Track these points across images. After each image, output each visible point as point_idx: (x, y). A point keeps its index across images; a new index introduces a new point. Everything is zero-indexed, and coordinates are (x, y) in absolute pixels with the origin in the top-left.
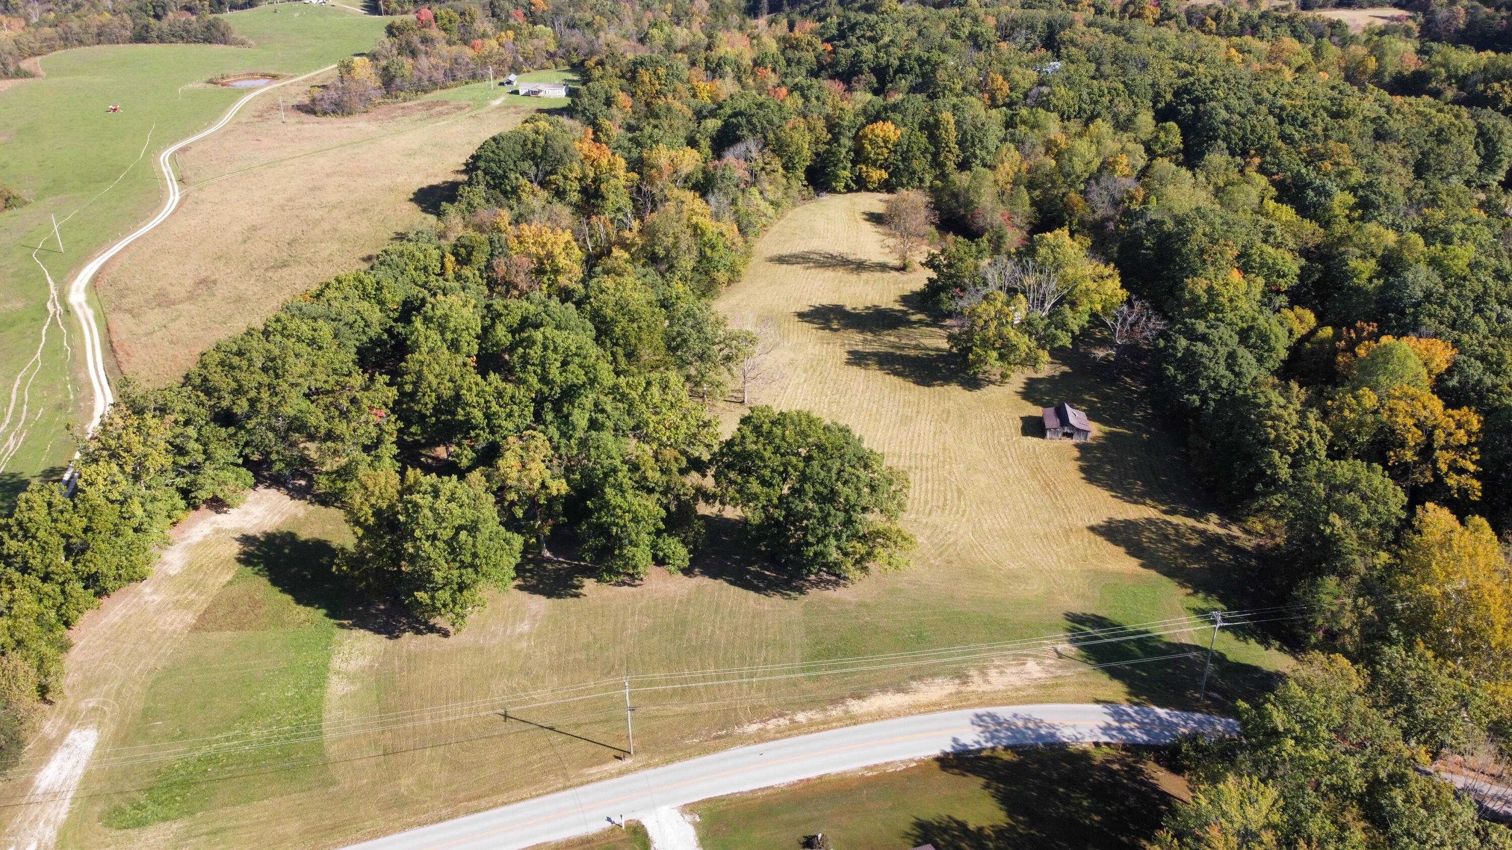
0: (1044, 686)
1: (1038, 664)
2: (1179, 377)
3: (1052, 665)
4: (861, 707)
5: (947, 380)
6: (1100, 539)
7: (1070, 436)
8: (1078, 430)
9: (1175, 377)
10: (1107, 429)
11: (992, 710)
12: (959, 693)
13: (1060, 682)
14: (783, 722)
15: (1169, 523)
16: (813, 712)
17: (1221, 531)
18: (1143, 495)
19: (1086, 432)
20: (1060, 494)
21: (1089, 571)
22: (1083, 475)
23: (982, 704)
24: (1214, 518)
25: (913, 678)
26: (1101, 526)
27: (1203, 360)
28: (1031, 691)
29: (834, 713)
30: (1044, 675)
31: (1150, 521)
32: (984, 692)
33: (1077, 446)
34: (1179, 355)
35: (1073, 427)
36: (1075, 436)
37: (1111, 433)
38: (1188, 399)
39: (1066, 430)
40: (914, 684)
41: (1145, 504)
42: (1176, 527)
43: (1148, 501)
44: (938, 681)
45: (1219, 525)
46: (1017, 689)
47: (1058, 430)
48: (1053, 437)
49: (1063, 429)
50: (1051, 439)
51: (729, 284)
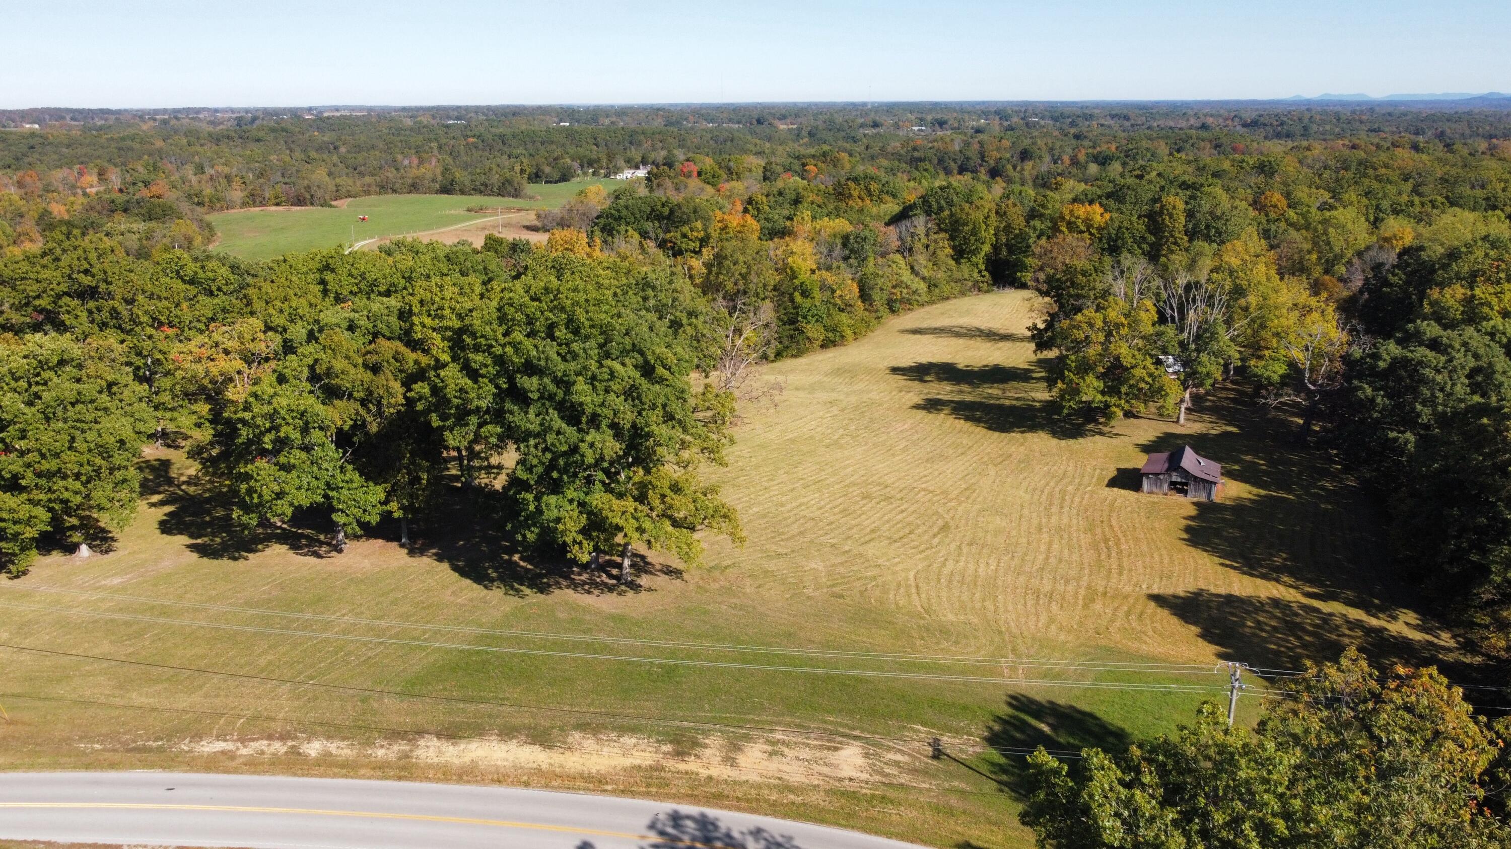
0: (852, 796)
1: (867, 755)
2: (1379, 400)
3: (897, 764)
4: (440, 753)
5: (1033, 427)
6: (1164, 614)
7: (1180, 488)
8: (1196, 479)
9: (1372, 400)
10: (1263, 492)
11: (712, 812)
12: (657, 768)
13: (891, 793)
14: (279, 748)
15: (1317, 610)
16: (343, 744)
17: (1417, 636)
18: (1280, 570)
19: (1208, 484)
20: (1120, 552)
21: (1097, 647)
22: (1185, 536)
23: (693, 798)
24: (1411, 617)
25: (582, 727)
26: (1175, 597)
27: (1427, 371)
28: (815, 798)
29: (380, 753)
30: (865, 776)
31: (1276, 602)
32: (710, 778)
33: (1194, 504)
34: (1382, 364)
35: (1185, 473)
36: (1191, 488)
37: (1266, 496)
38: (1396, 439)
39: (1175, 478)
40: (577, 735)
41: (1277, 581)
42: (1327, 619)
43: (1286, 579)
44: (629, 740)
45: (1416, 627)
46: (791, 789)
47: (1161, 477)
48: (1155, 490)
49: (1171, 476)
50: (1151, 493)
51: (827, 344)
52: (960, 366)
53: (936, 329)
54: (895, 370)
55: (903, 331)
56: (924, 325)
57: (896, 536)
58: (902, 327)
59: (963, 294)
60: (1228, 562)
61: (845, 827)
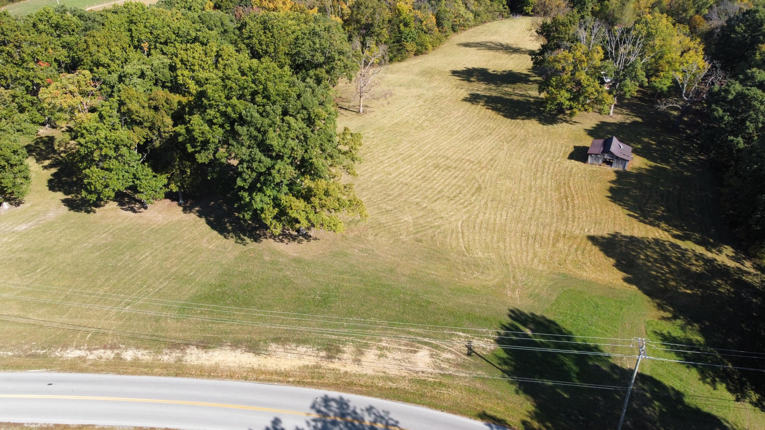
0: (423, 382)
1: (432, 356)
2: (726, 118)
3: (448, 360)
4: (198, 358)
5: (529, 116)
6: (596, 249)
7: (609, 163)
8: (617, 158)
9: (722, 118)
10: (653, 164)
11: (346, 396)
12: (317, 367)
13: (445, 381)
14: (109, 354)
15: (678, 247)
16: (145, 352)
17: (732, 264)
18: (660, 219)
19: (624, 161)
20: (574, 206)
21: (559, 274)
22: (609, 195)
23: (336, 386)
24: (728, 250)
25: (277, 340)
26: (603, 238)
27: (755, 103)
28: (404, 385)
29: (166, 358)
30: (430, 370)
31: (657, 241)
32: (346, 373)
33: (616, 172)
34: (730, 97)
35: (612, 154)
36: (614, 162)
37: (655, 167)
38: (732, 141)
39: (607, 156)
40: (273, 346)
41: (658, 226)
42: (684, 252)
43: (663, 225)
44: (302, 349)
45: (731, 258)
46: (390, 379)
47: (599, 156)
48: (594, 162)
49: (604, 156)
50: (592, 164)
51: (417, 53)
52: (490, 71)
53: (477, 43)
54: (454, 73)
55: (460, 45)
56: (471, 40)
57: (452, 196)
58: (459, 42)
59: (494, 19)
60: (632, 213)
61: (419, 404)
